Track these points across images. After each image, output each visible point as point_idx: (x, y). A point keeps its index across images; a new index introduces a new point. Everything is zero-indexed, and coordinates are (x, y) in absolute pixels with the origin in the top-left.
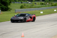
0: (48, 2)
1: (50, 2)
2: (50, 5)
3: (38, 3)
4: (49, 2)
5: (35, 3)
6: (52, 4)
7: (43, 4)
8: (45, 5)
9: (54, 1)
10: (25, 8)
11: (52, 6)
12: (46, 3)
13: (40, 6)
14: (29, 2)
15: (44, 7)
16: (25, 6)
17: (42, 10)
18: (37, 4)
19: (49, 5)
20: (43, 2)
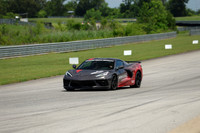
0: (97, 19)
1: (106, 19)
2: (108, 30)
3: (59, 24)
4: (103, 19)
5: (46, 24)
6: (113, 26)
7: (77, 27)
8: (87, 32)
9: (124, 17)
10: (4, 43)
11: (115, 34)
12: (93, 24)
13: (68, 33)
14: (22, 20)
15: (83, 37)
16: (3, 33)
17: (75, 52)
18: (57, 29)
19: (102, 31)
20: (80, 20)
